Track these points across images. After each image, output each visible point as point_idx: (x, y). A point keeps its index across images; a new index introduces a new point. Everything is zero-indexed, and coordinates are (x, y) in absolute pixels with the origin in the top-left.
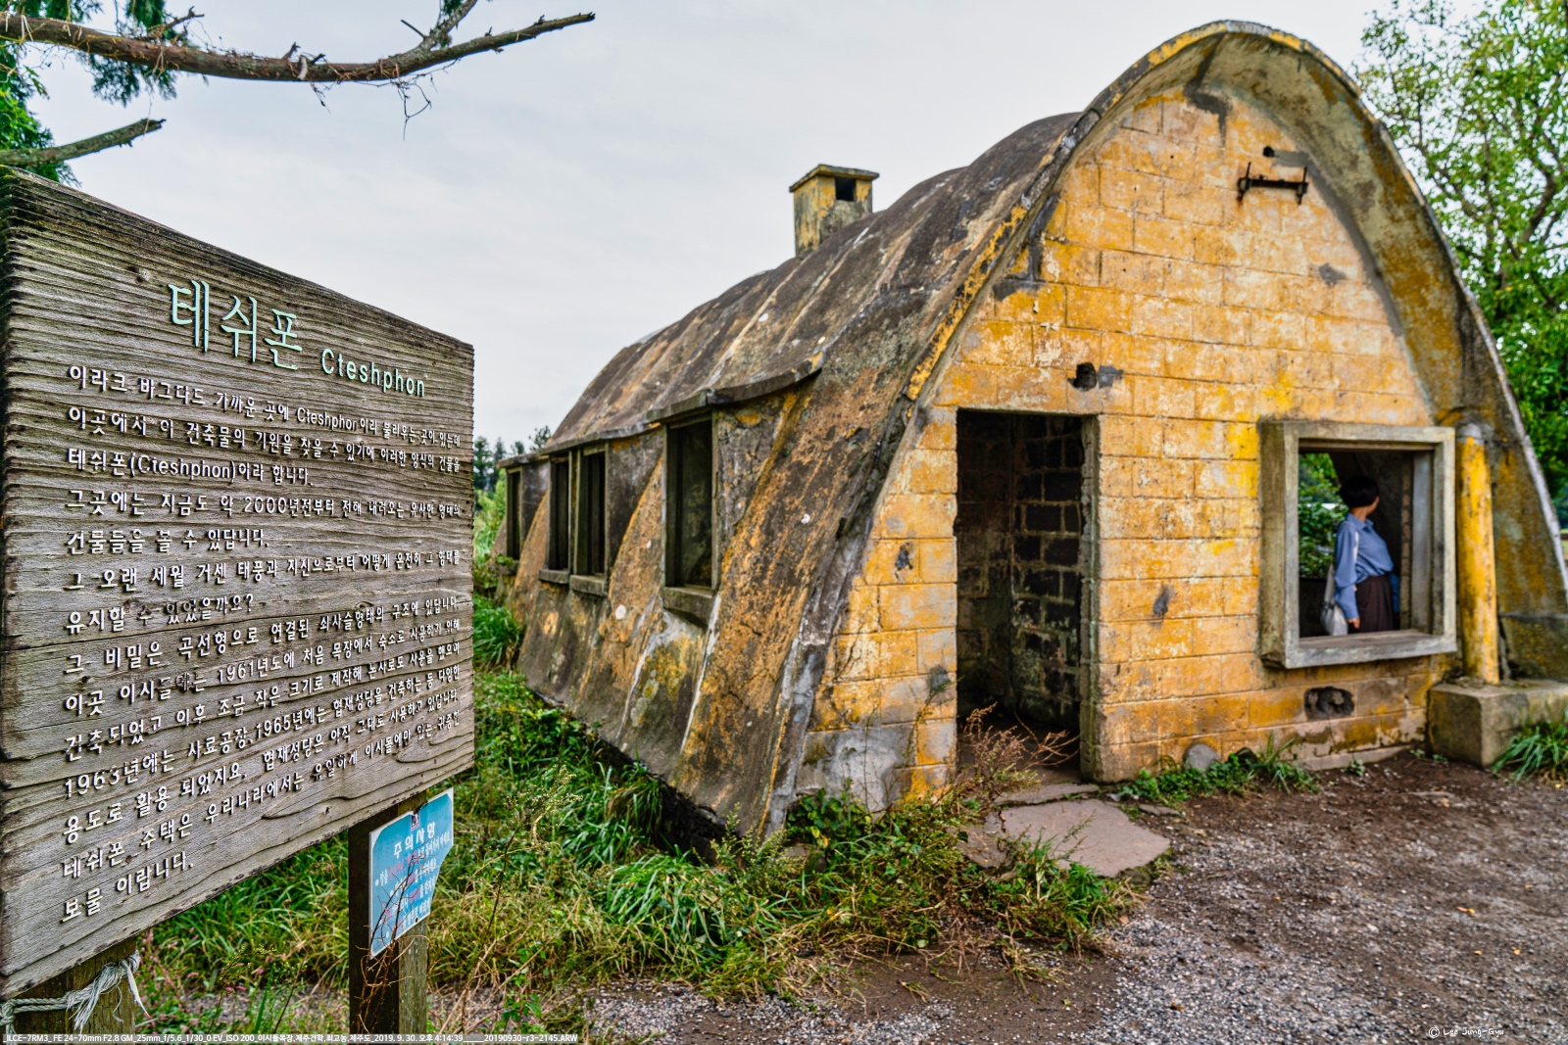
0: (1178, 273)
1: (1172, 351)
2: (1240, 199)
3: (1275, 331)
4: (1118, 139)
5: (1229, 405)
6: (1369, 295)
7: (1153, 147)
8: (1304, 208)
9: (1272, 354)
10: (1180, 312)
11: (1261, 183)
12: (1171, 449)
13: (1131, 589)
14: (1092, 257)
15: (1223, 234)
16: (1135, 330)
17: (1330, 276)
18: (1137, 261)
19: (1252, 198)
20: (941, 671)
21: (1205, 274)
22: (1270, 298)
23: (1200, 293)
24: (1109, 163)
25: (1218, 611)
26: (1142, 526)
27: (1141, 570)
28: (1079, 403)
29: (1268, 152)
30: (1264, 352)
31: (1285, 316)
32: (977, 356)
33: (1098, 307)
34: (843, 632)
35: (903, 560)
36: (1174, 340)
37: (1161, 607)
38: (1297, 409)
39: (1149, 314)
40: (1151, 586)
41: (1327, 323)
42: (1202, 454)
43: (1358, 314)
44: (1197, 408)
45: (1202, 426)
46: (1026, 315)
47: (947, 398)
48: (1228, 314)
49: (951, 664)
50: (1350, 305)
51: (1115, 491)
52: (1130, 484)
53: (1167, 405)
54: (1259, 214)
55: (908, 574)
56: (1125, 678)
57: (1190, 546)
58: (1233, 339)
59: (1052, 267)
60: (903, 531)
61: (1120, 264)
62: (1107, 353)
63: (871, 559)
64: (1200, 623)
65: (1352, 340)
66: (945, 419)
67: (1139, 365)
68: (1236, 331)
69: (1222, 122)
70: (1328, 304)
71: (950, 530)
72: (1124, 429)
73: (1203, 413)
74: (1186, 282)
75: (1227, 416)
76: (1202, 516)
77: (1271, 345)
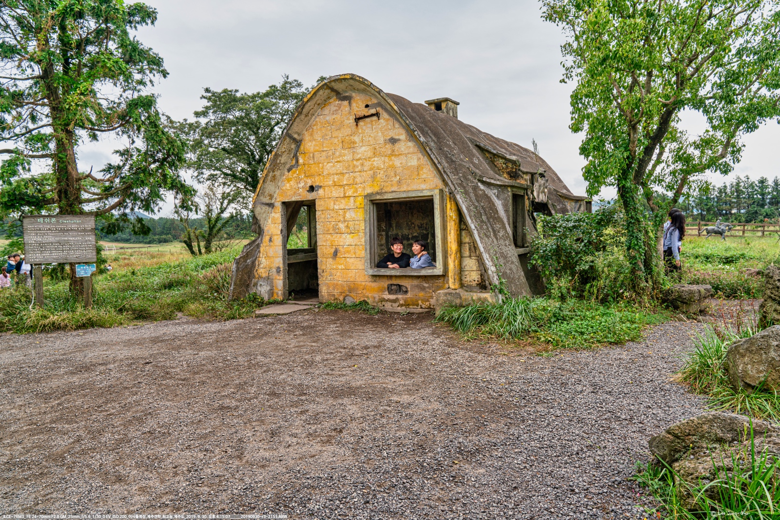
0: (337, 153)
1: (336, 178)
2: (357, 125)
3: (372, 164)
4: (317, 119)
5: (356, 191)
6: (410, 144)
7: (328, 118)
8: (381, 121)
9: (371, 172)
10: (338, 165)
11: (365, 117)
12: (336, 207)
13: (326, 249)
14: (311, 155)
15: (352, 137)
16: (325, 173)
17: (393, 141)
18: (324, 153)
19: (361, 123)
20: (279, 268)
21: (346, 152)
22: (370, 154)
23: (345, 158)
24: (315, 127)
25: (354, 256)
26: (328, 230)
27: (328, 243)
28: (310, 196)
29: (367, 106)
30: (368, 172)
31: (376, 159)
32: (284, 188)
33: (314, 169)
34: (259, 257)
35: (270, 240)
36: (337, 174)
37: (335, 254)
38: (382, 189)
39: (329, 168)
40: (332, 248)
41: (393, 158)
42: (347, 207)
43: (406, 152)
44: (345, 194)
45: (346, 199)
46: (295, 175)
47: (278, 200)
48: (355, 162)
49: (281, 266)
50: (402, 149)
51: (320, 220)
52: (324, 218)
53: (335, 194)
54: (364, 128)
55: (272, 243)
56: (325, 274)
57: (344, 236)
58: (357, 170)
59: (301, 161)
60: (270, 233)
61: (319, 155)
62: (316, 182)
63: (264, 240)
64: (348, 259)
65: (404, 161)
66: (278, 205)
67: (326, 183)
68: (358, 167)
69: (350, 103)
70: (393, 151)
71: (279, 232)
72: (322, 203)
73: (347, 195)
74: (340, 156)
75: (355, 195)
76: (347, 227)
77: (370, 170)
